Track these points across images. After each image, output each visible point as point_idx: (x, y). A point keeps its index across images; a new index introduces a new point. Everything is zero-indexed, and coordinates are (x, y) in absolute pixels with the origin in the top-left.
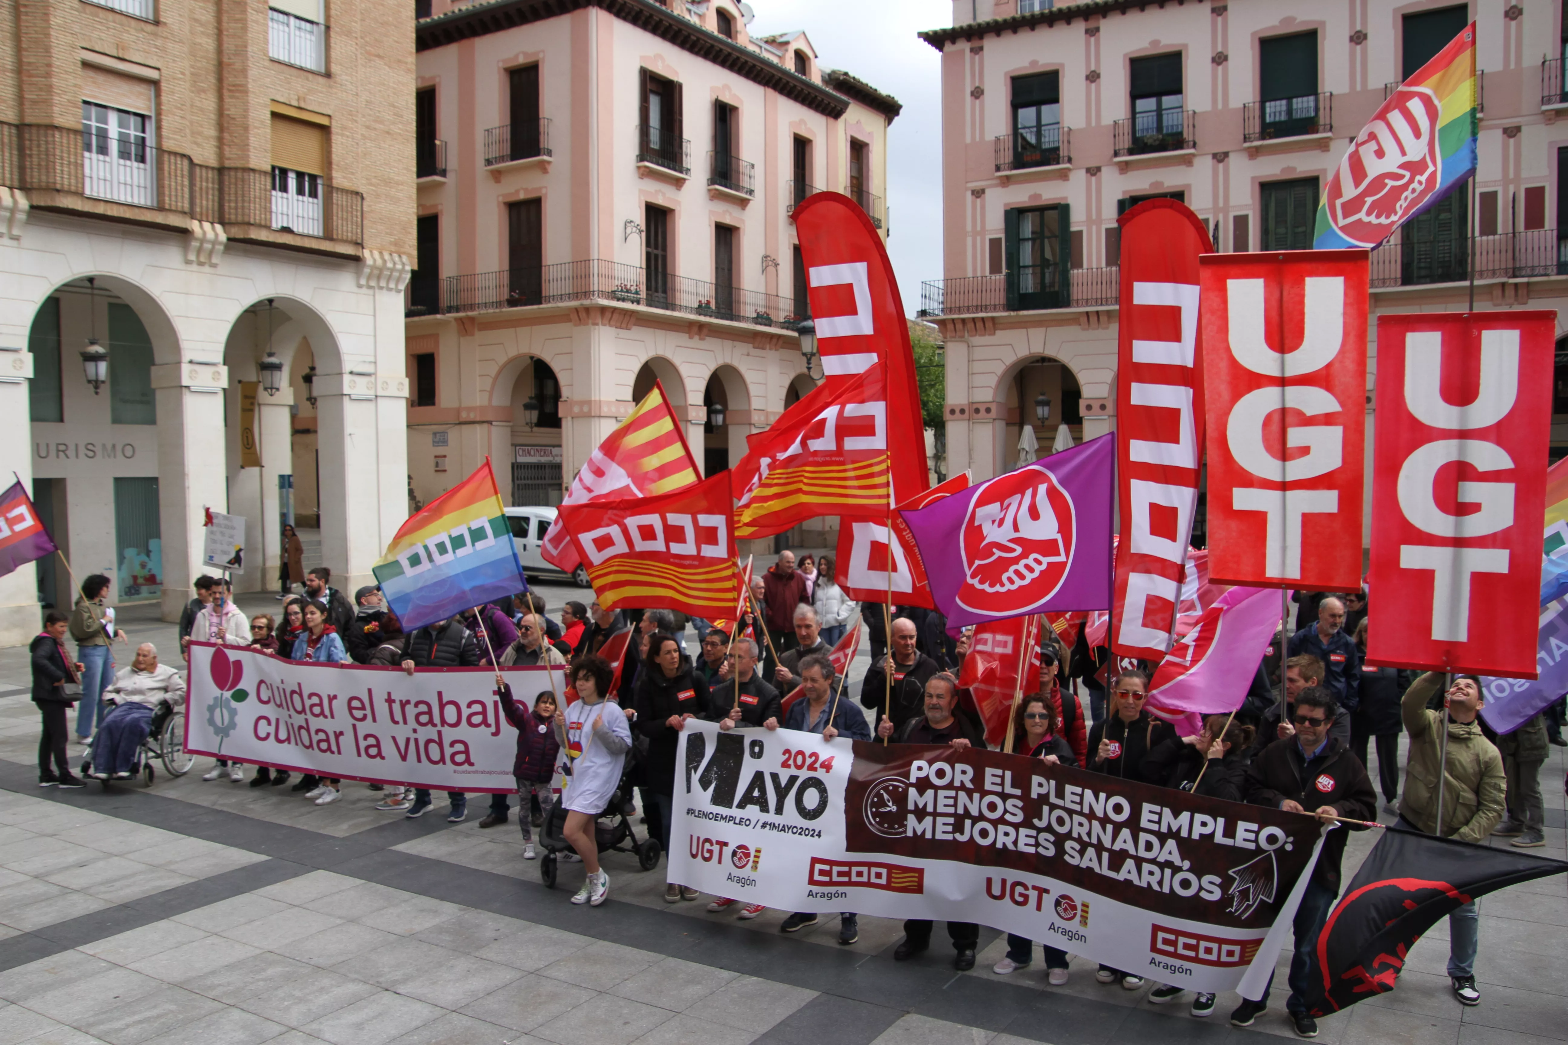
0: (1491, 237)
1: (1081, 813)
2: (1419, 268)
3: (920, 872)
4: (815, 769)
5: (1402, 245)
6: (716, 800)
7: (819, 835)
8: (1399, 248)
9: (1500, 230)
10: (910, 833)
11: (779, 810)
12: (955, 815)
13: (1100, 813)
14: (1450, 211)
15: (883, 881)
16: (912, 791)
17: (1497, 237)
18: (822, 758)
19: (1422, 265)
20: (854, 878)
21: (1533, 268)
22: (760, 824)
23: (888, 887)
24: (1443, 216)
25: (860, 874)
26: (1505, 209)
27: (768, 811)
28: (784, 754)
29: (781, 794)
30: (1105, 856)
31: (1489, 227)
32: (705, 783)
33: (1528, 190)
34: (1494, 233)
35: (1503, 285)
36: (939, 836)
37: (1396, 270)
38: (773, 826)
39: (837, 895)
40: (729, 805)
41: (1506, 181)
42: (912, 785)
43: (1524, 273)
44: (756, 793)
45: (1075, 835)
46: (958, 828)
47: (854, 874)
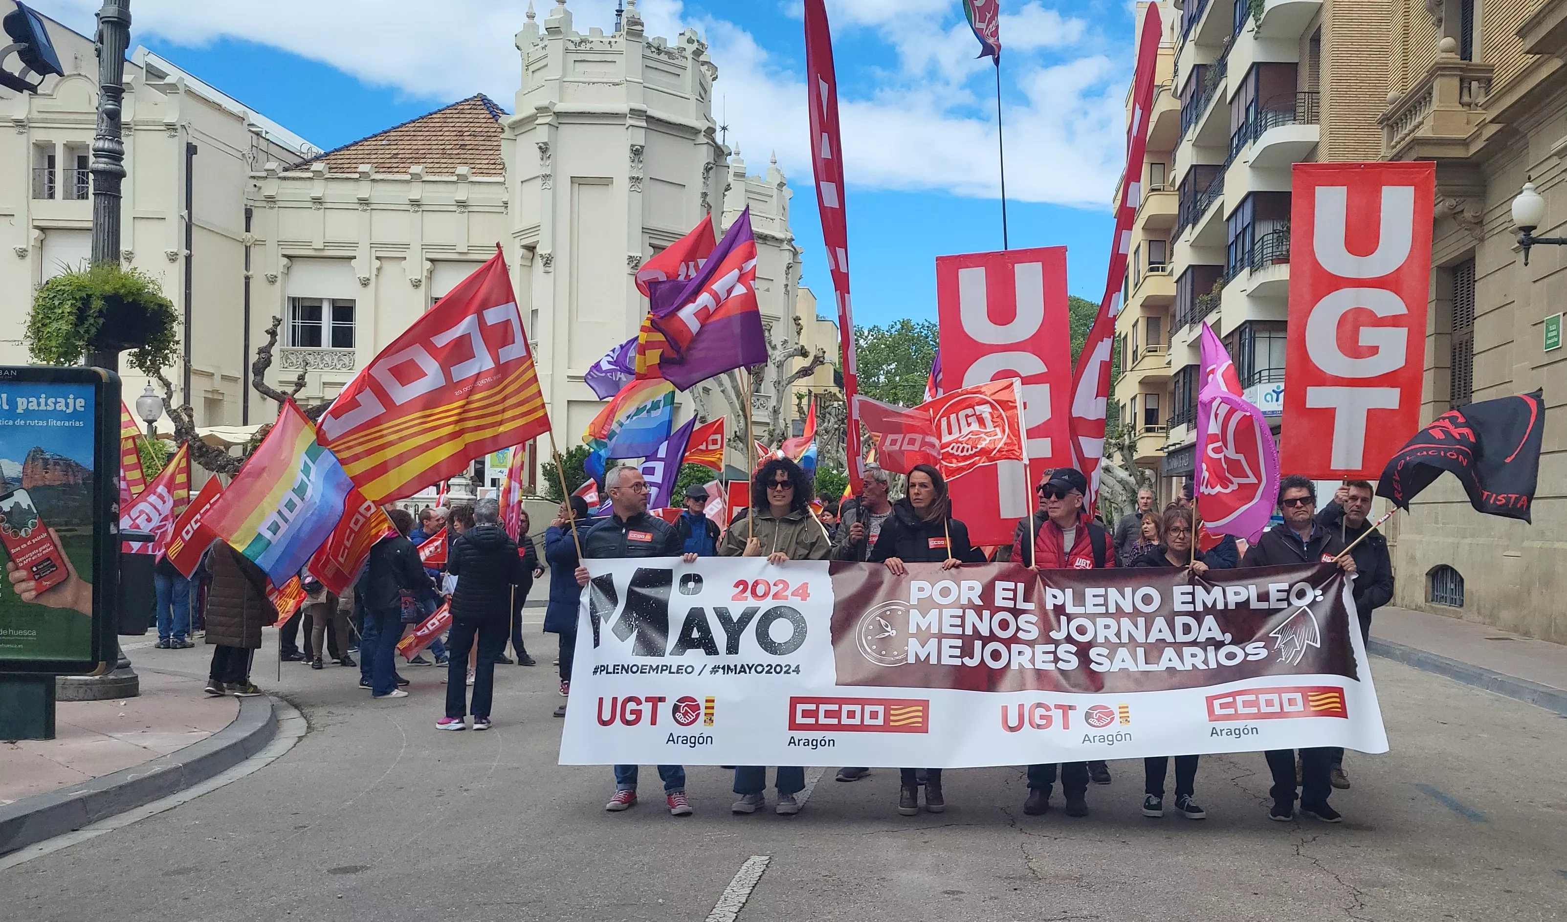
1: (1107, 614)
3: (925, 704)
4: (784, 597)
7: (797, 670)
10: (911, 660)
12: (962, 636)
13: (1128, 609)
15: (880, 721)
16: (914, 614)
20: (845, 721)
22: (708, 669)
23: (886, 728)
25: (851, 715)
28: (736, 585)
30: (1140, 651)
36: (946, 661)
38: (727, 669)
39: (824, 743)
42: (913, 607)
45: (1101, 639)
46: (967, 651)
47: (844, 714)
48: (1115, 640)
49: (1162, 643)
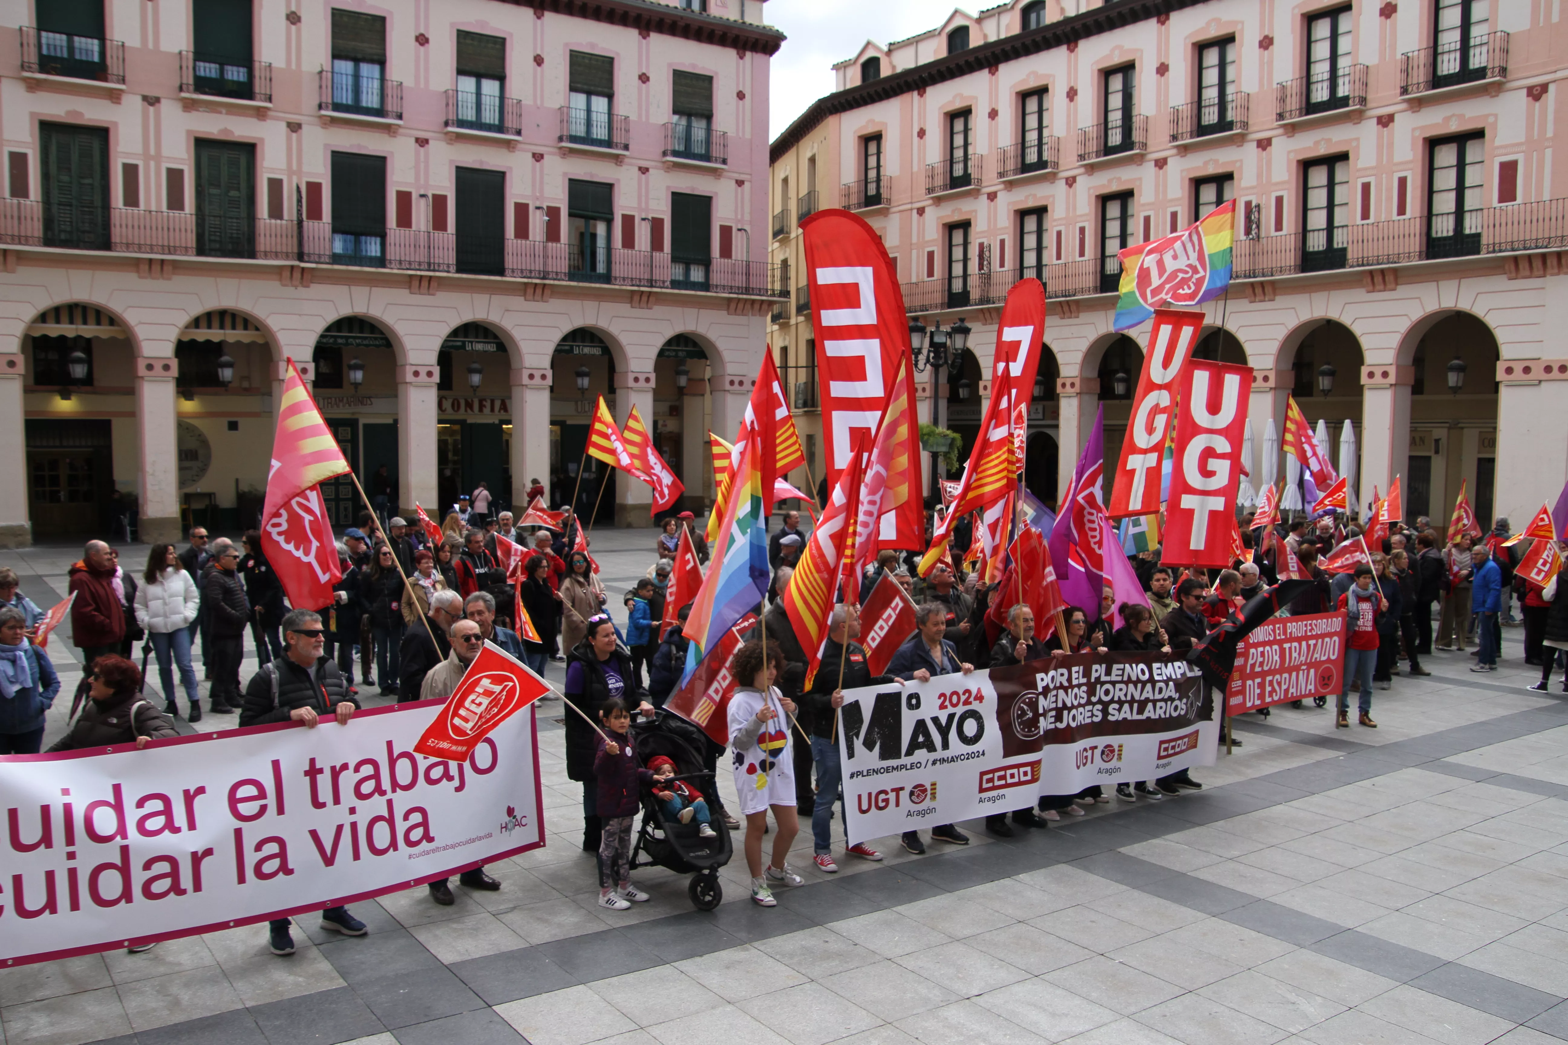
0: (279, 222)
1: (1121, 682)
2: (210, 241)
3: (1040, 760)
4: (970, 703)
5: (197, 215)
6: (883, 756)
7: (983, 754)
8: (194, 217)
9: (286, 216)
11: (945, 745)
12: (1056, 709)
13: (1134, 678)
14: (238, 189)
16: (1041, 698)
17: (284, 222)
18: (974, 692)
19: (213, 238)
20: (1009, 780)
21: (319, 256)
22: (930, 762)
24: (233, 193)
25: (1012, 775)
26: (290, 198)
27: (935, 750)
28: (939, 698)
29: (944, 732)
30: (1136, 706)
31: (276, 211)
32: (869, 744)
33: (309, 185)
34: (281, 217)
35: (292, 267)
36: (1050, 727)
37: (191, 240)
38: (942, 761)
39: (998, 796)
40: (899, 756)
41: (290, 172)
42: (1040, 693)
43: (312, 259)
44: (921, 739)
45: (1116, 699)
46: (1059, 718)
47: (1008, 776)
48: (1123, 698)
49: (1147, 700)
